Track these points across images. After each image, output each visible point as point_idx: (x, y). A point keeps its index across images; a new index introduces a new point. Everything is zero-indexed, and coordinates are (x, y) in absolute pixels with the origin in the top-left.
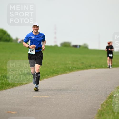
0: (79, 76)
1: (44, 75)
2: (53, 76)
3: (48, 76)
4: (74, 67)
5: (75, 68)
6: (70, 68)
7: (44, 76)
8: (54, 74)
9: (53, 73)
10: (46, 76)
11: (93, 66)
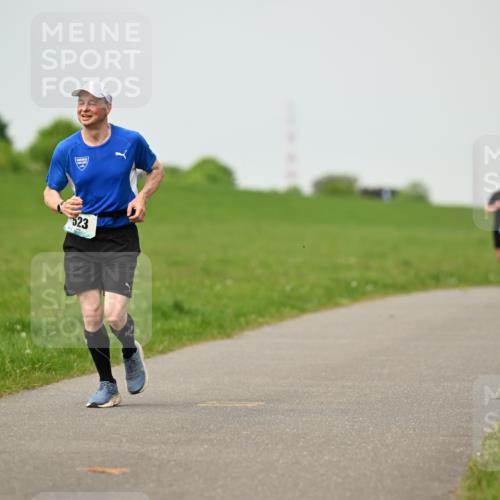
0: (392, 316)
1: (244, 315)
2: (281, 318)
3: (261, 320)
4: (367, 282)
5: (375, 283)
6: (354, 284)
7: (242, 320)
8: (287, 311)
9: (282, 304)
10: (253, 317)
11: (452, 275)
